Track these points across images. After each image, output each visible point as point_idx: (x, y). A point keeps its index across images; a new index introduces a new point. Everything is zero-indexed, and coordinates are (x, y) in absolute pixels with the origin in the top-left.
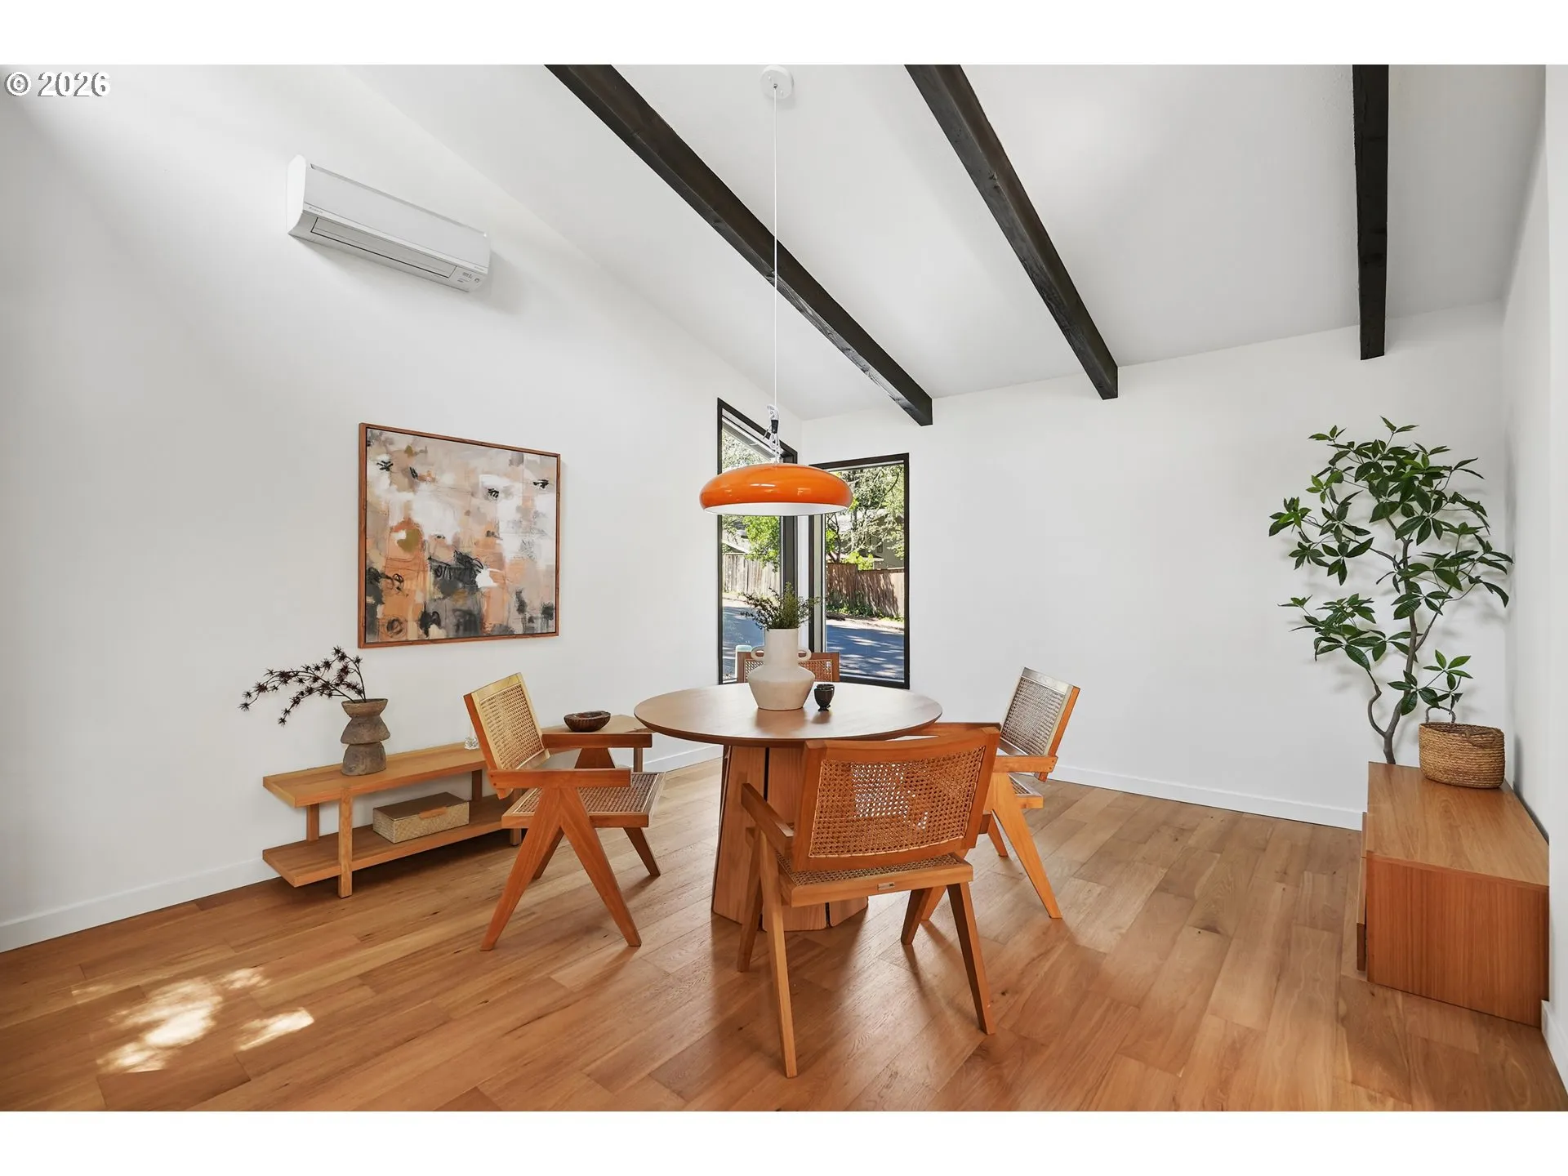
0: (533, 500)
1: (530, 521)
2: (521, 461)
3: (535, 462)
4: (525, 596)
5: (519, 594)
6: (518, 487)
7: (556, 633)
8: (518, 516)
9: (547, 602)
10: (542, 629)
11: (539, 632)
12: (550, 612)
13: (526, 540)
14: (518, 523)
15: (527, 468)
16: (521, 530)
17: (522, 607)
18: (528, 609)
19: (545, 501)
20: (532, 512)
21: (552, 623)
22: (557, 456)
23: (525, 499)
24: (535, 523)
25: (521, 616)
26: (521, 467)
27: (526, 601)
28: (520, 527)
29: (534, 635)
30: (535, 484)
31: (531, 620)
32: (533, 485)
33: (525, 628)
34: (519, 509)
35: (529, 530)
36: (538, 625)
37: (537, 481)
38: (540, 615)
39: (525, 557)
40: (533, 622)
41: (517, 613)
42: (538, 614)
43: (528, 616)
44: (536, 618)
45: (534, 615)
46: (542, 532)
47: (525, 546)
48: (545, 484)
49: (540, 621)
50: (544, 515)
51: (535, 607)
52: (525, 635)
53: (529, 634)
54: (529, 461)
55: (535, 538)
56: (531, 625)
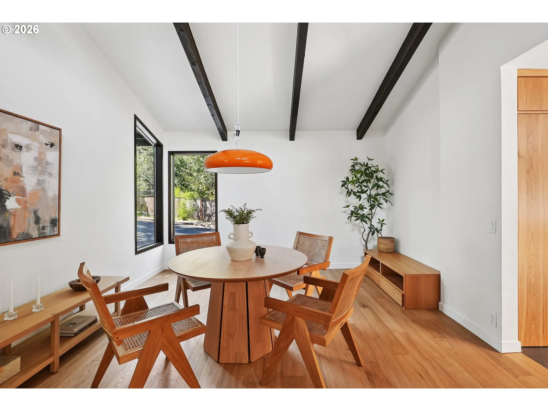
0: (45, 154)
1: (42, 167)
2: (37, 129)
3: (46, 131)
4: (40, 214)
5: (35, 212)
6: (35, 145)
7: (58, 235)
8: (35, 164)
9: (53, 217)
10: (50, 233)
11: (49, 235)
12: (55, 222)
13: (41, 178)
14: (34, 168)
15: (41, 134)
16: (37, 172)
17: (37, 221)
18: (41, 221)
19: (52, 156)
20: (44, 161)
21: (56, 229)
22: (59, 130)
23: (40, 153)
24: (46, 168)
25: (37, 226)
26: (38, 133)
27: (40, 216)
28: (37, 170)
29: (45, 237)
30: (47, 144)
31: (43, 228)
32: (45, 145)
33: (40, 234)
34: (36, 159)
35: (43, 173)
36: (48, 231)
37: (47, 143)
38: (49, 225)
39: (40, 189)
40: (44, 229)
41: (34, 225)
42: (48, 224)
43: (41, 225)
44: (47, 227)
45: (45, 225)
46: (50, 174)
47: (39, 182)
48: (52, 145)
49: (49, 228)
50: (52, 164)
51: (45, 220)
52: (39, 238)
53: (43, 236)
54: (43, 130)
55: (46, 177)
56: (43, 231)
